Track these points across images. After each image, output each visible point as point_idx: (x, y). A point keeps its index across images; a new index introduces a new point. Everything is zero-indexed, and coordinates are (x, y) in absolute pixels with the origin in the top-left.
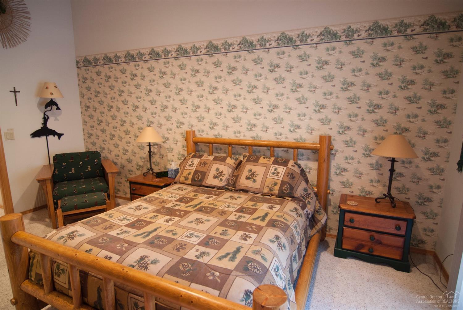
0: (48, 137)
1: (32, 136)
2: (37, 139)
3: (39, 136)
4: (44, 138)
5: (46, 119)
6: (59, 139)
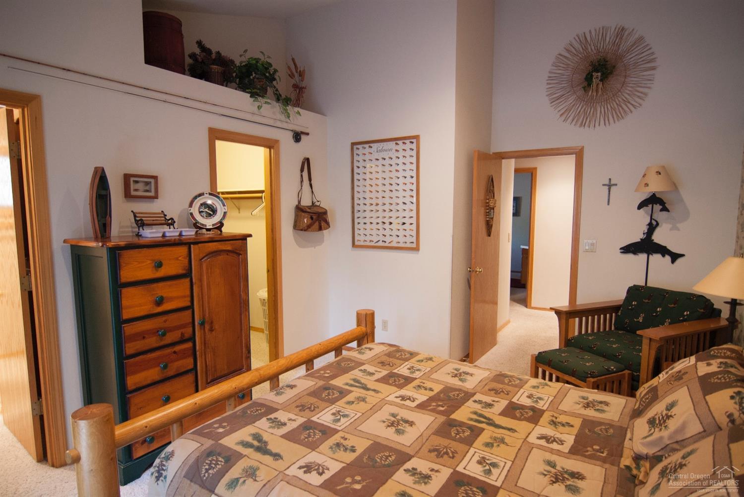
0: (650, 256)
1: (622, 251)
2: (630, 256)
3: (635, 253)
4: (643, 256)
5: (652, 227)
6: (673, 262)
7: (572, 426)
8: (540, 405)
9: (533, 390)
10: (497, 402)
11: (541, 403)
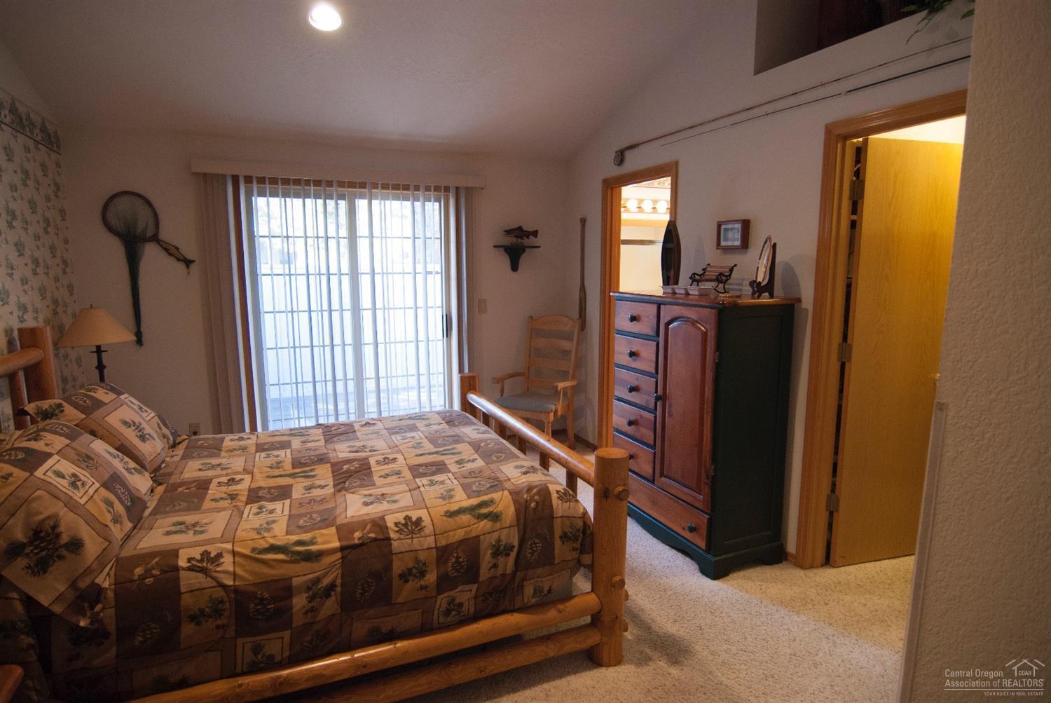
7: (212, 500)
8: (254, 508)
9: (272, 519)
10: (304, 494)
11: (255, 510)
